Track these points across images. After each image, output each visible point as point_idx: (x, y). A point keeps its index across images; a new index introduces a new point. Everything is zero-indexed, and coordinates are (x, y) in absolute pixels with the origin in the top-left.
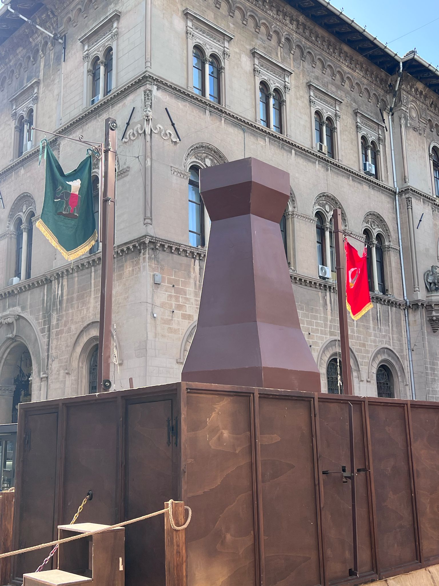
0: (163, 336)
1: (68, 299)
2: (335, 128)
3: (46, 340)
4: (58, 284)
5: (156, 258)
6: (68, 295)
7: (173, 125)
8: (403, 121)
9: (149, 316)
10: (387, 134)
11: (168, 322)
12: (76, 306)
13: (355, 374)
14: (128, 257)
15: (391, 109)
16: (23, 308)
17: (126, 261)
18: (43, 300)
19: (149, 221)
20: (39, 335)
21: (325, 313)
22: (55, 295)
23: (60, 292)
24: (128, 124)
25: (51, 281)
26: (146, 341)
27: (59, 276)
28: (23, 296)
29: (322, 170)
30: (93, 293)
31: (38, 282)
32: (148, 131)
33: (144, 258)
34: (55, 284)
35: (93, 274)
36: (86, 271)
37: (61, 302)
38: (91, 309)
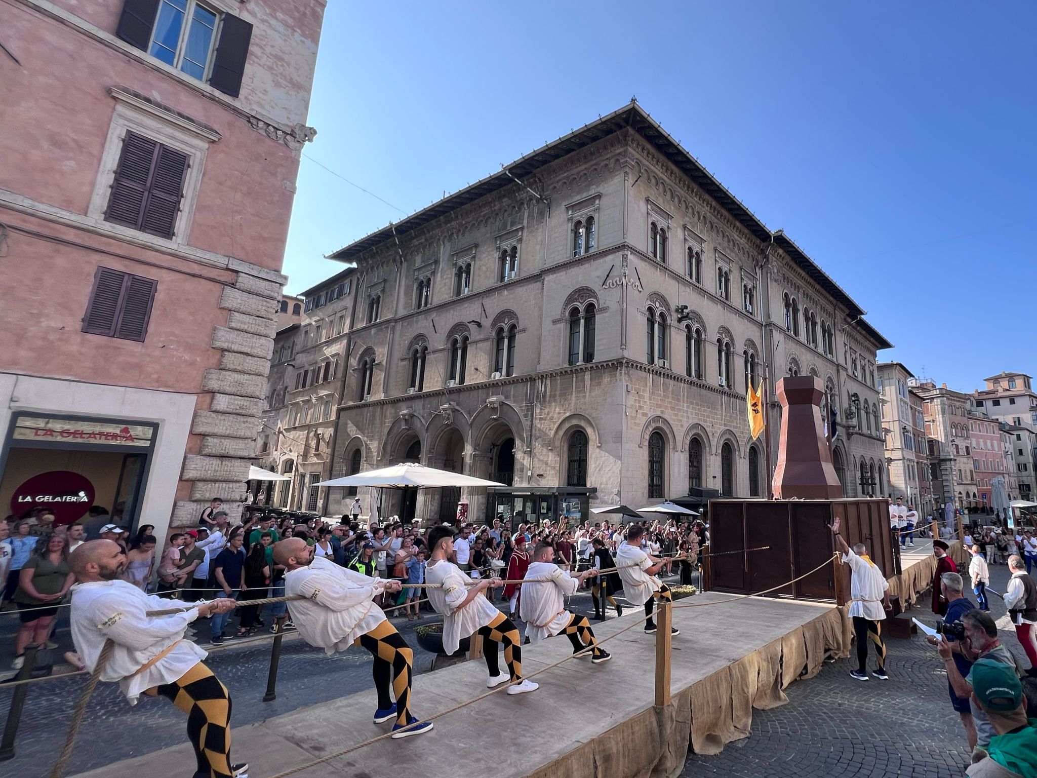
0: (631, 428)
1: (550, 395)
2: (729, 280)
3: (529, 423)
4: (542, 383)
5: (628, 374)
6: (551, 391)
7: (639, 279)
8: (769, 275)
9: (624, 414)
10: (758, 282)
11: (635, 418)
12: (558, 401)
13: (737, 453)
14: (606, 370)
15: (762, 266)
16: (507, 397)
17: (604, 373)
18: (527, 392)
19: (624, 347)
20: (523, 419)
21: (722, 411)
22: (538, 391)
23: (543, 389)
24: (608, 276)
25: (535, 380)
26: (622, 432)
27: (542, 377)
28: (506, 388)
29: (722, 309)
30: (574, 393)
31: (522, 379)
32: (625, 284)
33: (621, 373)
34: (538, 383)
35: (574, 379)
36: (567, 376)
37: (544, 396)
38: (572, 405)
